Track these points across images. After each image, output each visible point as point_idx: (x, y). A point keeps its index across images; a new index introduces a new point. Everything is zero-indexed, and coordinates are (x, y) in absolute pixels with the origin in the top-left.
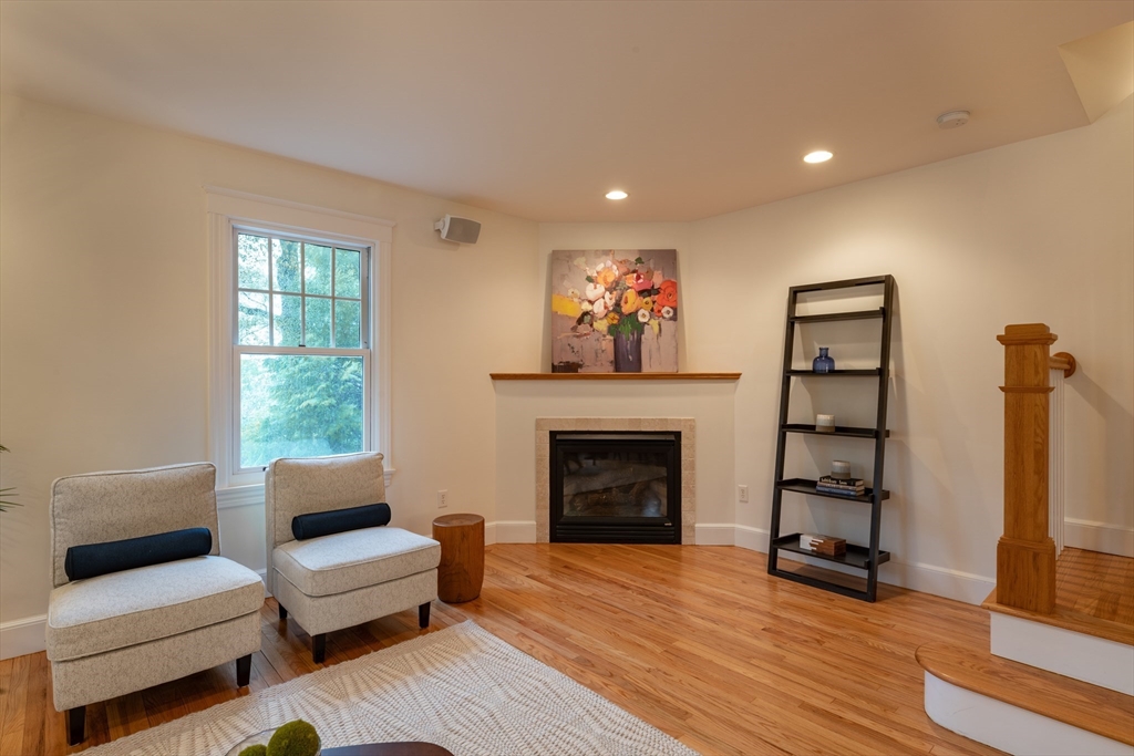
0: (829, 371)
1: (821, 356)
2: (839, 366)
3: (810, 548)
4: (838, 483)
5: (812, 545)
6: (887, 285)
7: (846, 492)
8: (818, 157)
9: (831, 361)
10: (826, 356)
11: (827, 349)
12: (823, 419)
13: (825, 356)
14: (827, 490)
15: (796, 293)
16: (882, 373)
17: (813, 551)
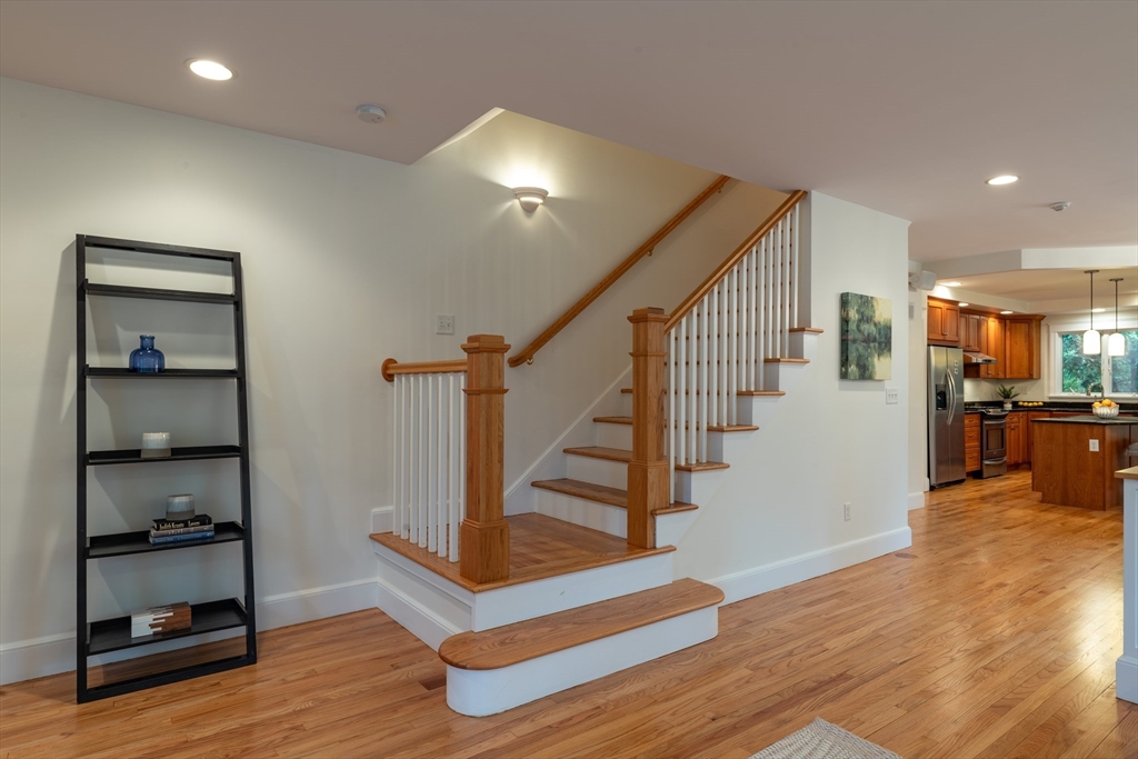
0: (160, 370)
1: (143, 348)
2: (171, 362)
3: (151, 632)
4: (186, 526)
5: (152, 626)
6: (231, 261)
7: (199, 535)
8: (211, 69)
9: (159, 355)
10: (152, 349)
11: (153, 338)
12: (156, 440)
13: (147, 348)
14: (169, 539)
15: (86, 245)
16: (240, 374)
17: (155, 634)
